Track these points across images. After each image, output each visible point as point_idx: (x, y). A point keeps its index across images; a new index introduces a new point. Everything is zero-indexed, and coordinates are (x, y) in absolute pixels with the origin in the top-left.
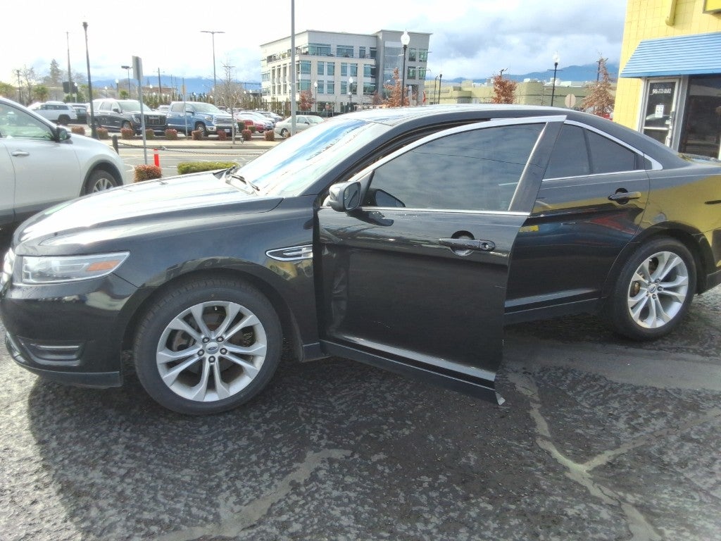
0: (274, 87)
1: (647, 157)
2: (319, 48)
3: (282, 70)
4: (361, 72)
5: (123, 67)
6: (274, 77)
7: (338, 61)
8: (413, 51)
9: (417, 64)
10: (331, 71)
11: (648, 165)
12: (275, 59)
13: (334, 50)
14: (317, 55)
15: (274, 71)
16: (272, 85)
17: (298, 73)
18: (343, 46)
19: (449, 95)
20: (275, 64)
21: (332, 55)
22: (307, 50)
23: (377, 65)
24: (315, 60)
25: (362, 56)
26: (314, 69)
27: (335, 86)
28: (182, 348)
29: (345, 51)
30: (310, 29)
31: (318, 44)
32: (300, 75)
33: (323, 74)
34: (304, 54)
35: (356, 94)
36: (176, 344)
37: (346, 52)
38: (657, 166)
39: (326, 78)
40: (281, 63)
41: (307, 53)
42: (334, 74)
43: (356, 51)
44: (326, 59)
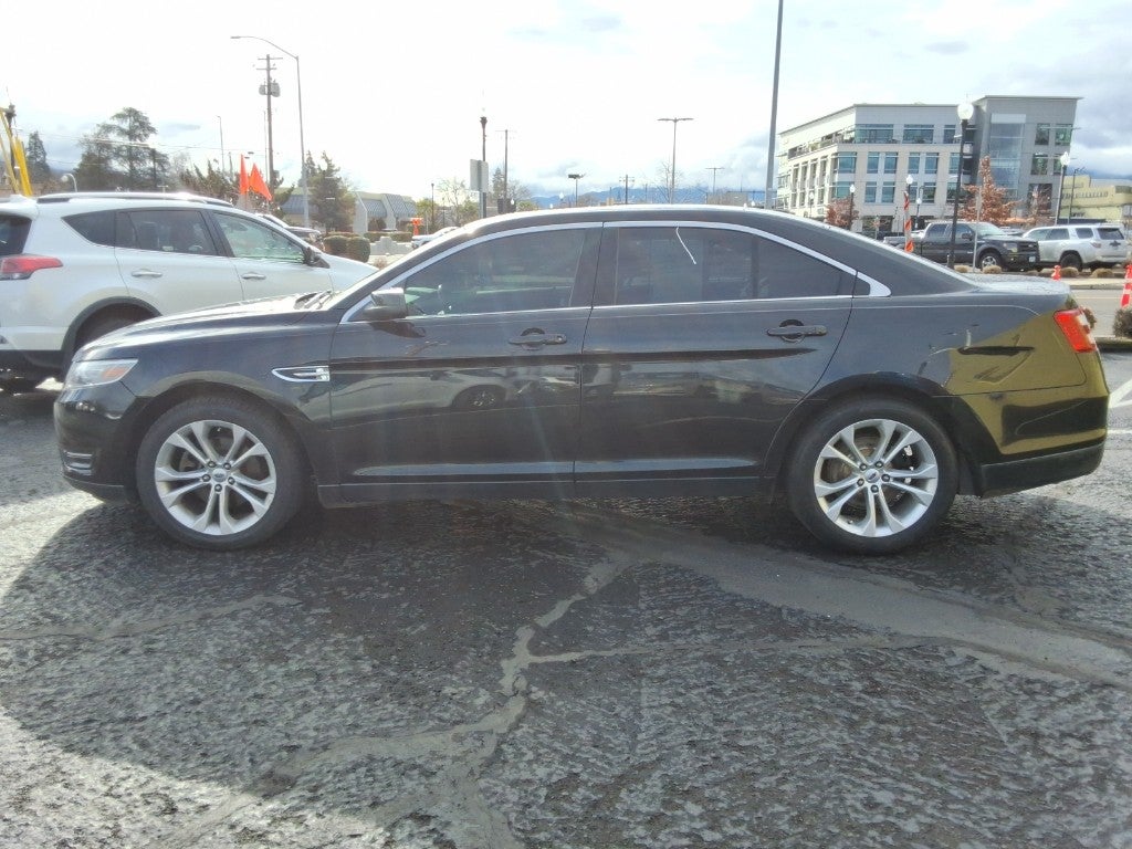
0: (795, 196)
1: (861, 276)
2: (873, 132)
3: (809, 170)
4: (944, 164)
5: (571, 176)
6: (795, 181)
7: (905, 151)
8: (1044, 128)
9: (1049, 150)
10: (892, 167)
11: (866, 288)
12: (801, 153)
13: (898, 133)
14: (870, 142)
15: (796, 171)
16: (791, 192)
17: (835, 172)
18: (916, 126)
19: (1106, 201)
20: (800, 160)
21: (894, 142)
22: (853, 134)
23: (976, 155)
24: (864, 151)
25: (949, 139)
26: (862, 165)
27: (896, 190)
28: (188, 469)
29: (918, 134)
30: (860, 102)
31: (871, 125)
32: (837, 175)
33: (876, 172)
34: (846, 141)
35: (933, 201)
36: (182, 465)
37: (920, 135)
38: (879, 290)
39: (881, 178)
40: (808, 158)
41: (851, 140)
42: (895, 172)
43: (939, 133)
44: (882, 148)
